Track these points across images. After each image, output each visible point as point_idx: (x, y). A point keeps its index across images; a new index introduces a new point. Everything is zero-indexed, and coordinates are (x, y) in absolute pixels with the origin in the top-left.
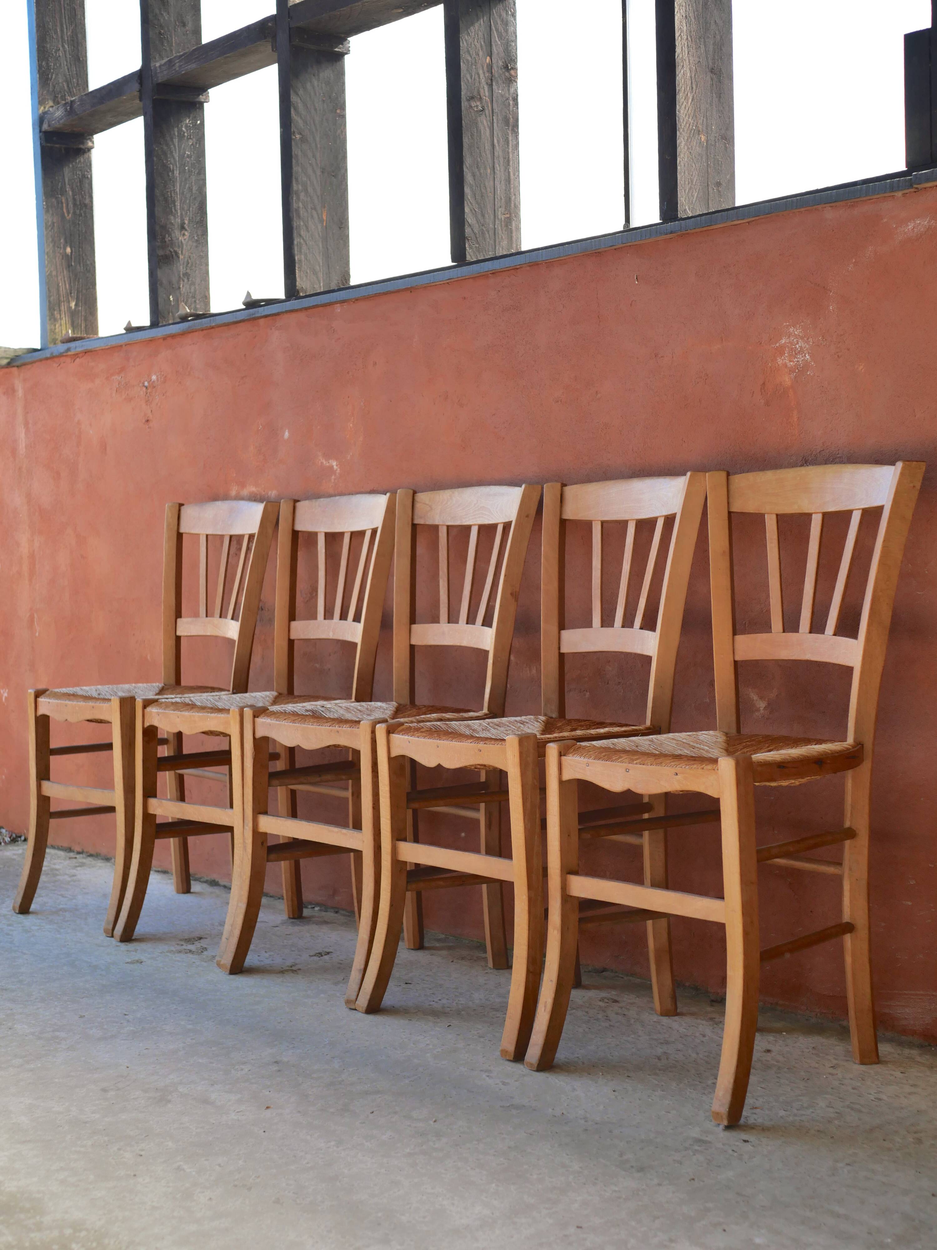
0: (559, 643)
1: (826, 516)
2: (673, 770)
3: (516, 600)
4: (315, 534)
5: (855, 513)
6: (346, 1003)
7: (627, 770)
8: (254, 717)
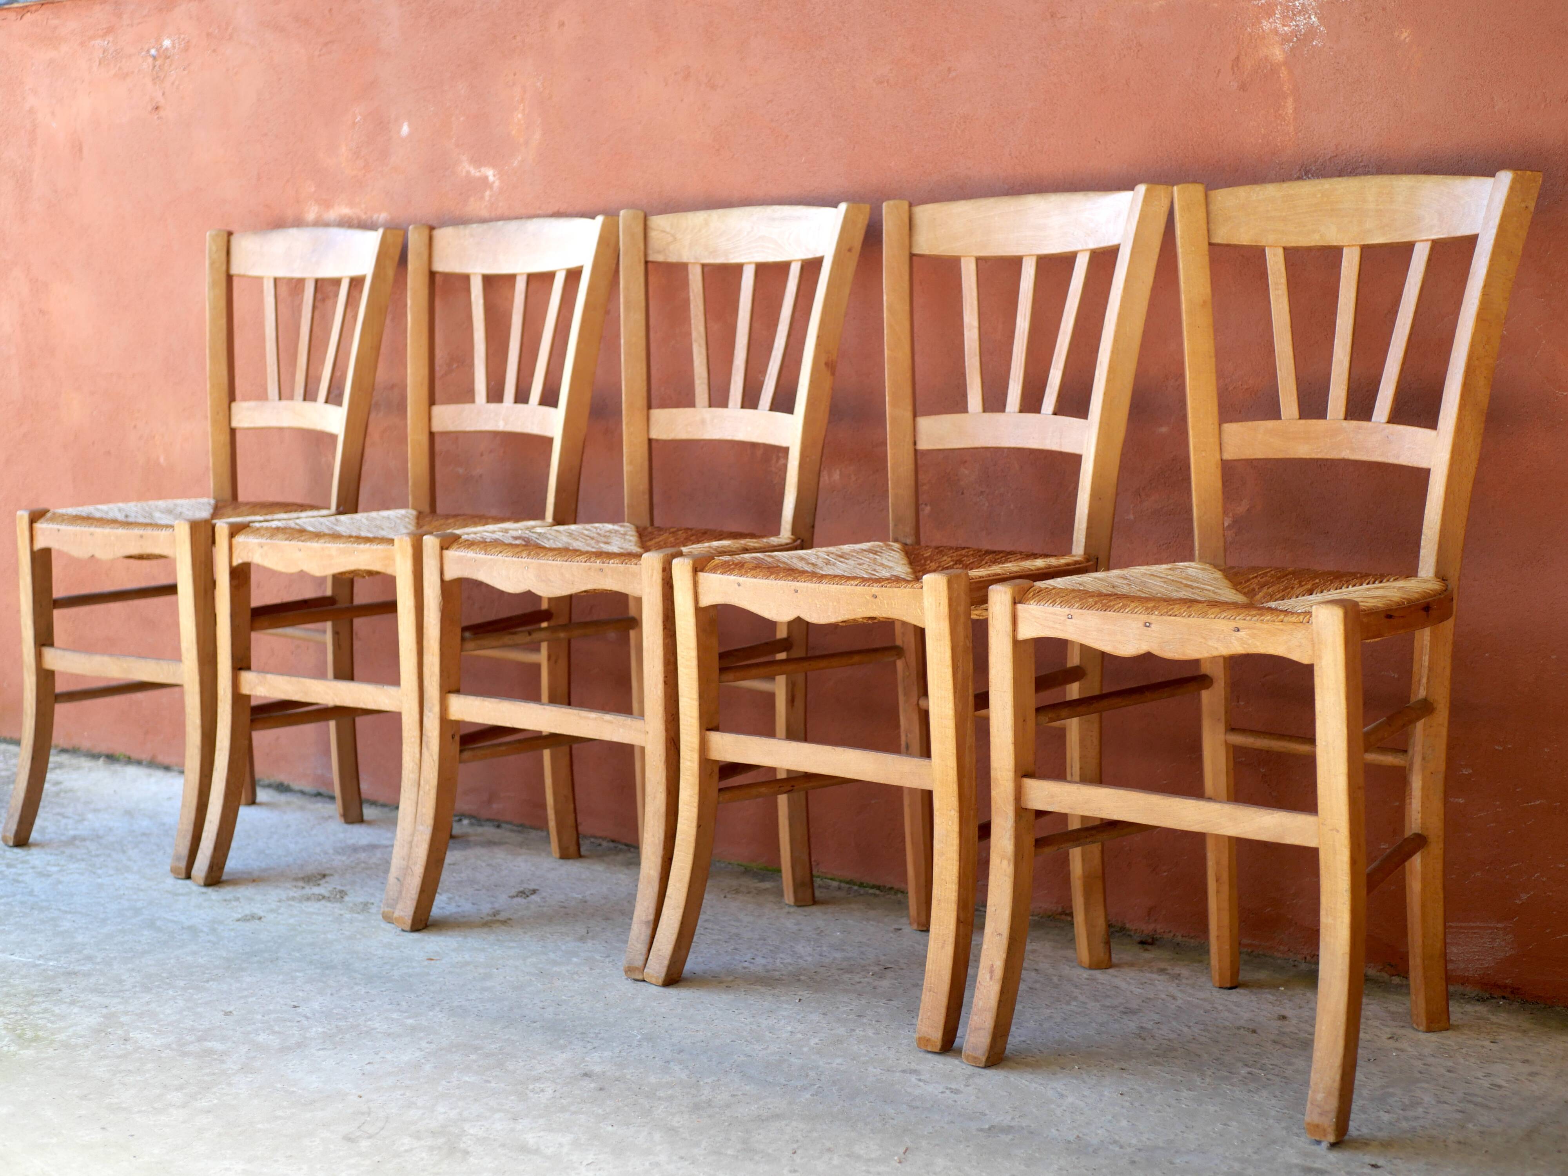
0: (915, 436)
1: (1367, 252)
2: (1233, 624)
3: (833, 373)
4: (465, 279)
5: (1418, 247)
6: (626, 972)
7: (1147, 625)
8: (442, 548)
